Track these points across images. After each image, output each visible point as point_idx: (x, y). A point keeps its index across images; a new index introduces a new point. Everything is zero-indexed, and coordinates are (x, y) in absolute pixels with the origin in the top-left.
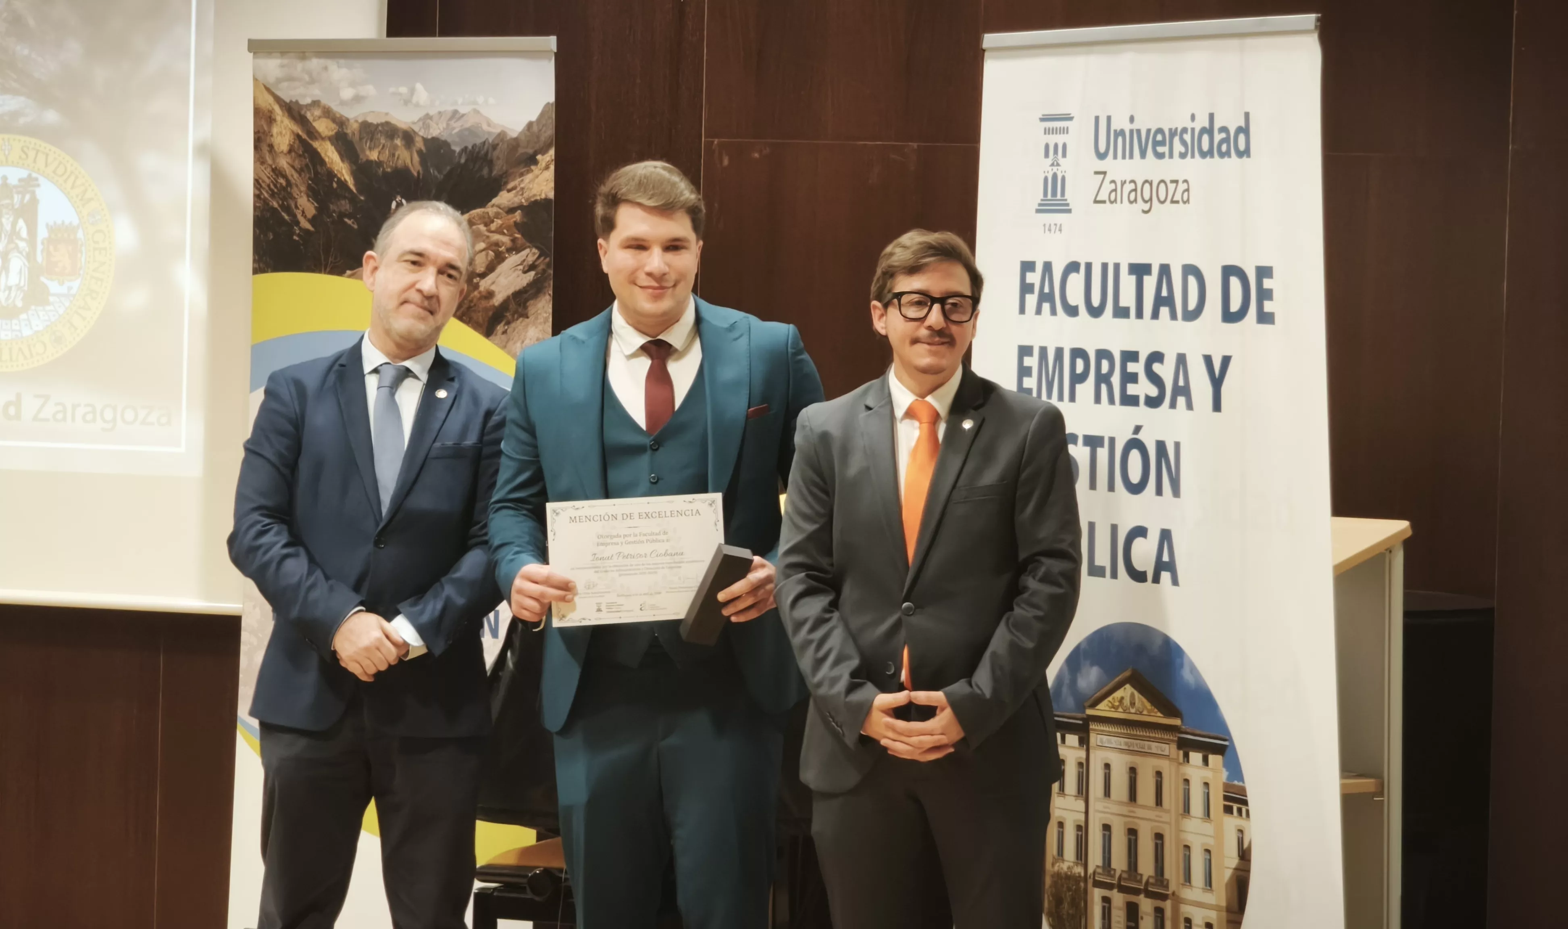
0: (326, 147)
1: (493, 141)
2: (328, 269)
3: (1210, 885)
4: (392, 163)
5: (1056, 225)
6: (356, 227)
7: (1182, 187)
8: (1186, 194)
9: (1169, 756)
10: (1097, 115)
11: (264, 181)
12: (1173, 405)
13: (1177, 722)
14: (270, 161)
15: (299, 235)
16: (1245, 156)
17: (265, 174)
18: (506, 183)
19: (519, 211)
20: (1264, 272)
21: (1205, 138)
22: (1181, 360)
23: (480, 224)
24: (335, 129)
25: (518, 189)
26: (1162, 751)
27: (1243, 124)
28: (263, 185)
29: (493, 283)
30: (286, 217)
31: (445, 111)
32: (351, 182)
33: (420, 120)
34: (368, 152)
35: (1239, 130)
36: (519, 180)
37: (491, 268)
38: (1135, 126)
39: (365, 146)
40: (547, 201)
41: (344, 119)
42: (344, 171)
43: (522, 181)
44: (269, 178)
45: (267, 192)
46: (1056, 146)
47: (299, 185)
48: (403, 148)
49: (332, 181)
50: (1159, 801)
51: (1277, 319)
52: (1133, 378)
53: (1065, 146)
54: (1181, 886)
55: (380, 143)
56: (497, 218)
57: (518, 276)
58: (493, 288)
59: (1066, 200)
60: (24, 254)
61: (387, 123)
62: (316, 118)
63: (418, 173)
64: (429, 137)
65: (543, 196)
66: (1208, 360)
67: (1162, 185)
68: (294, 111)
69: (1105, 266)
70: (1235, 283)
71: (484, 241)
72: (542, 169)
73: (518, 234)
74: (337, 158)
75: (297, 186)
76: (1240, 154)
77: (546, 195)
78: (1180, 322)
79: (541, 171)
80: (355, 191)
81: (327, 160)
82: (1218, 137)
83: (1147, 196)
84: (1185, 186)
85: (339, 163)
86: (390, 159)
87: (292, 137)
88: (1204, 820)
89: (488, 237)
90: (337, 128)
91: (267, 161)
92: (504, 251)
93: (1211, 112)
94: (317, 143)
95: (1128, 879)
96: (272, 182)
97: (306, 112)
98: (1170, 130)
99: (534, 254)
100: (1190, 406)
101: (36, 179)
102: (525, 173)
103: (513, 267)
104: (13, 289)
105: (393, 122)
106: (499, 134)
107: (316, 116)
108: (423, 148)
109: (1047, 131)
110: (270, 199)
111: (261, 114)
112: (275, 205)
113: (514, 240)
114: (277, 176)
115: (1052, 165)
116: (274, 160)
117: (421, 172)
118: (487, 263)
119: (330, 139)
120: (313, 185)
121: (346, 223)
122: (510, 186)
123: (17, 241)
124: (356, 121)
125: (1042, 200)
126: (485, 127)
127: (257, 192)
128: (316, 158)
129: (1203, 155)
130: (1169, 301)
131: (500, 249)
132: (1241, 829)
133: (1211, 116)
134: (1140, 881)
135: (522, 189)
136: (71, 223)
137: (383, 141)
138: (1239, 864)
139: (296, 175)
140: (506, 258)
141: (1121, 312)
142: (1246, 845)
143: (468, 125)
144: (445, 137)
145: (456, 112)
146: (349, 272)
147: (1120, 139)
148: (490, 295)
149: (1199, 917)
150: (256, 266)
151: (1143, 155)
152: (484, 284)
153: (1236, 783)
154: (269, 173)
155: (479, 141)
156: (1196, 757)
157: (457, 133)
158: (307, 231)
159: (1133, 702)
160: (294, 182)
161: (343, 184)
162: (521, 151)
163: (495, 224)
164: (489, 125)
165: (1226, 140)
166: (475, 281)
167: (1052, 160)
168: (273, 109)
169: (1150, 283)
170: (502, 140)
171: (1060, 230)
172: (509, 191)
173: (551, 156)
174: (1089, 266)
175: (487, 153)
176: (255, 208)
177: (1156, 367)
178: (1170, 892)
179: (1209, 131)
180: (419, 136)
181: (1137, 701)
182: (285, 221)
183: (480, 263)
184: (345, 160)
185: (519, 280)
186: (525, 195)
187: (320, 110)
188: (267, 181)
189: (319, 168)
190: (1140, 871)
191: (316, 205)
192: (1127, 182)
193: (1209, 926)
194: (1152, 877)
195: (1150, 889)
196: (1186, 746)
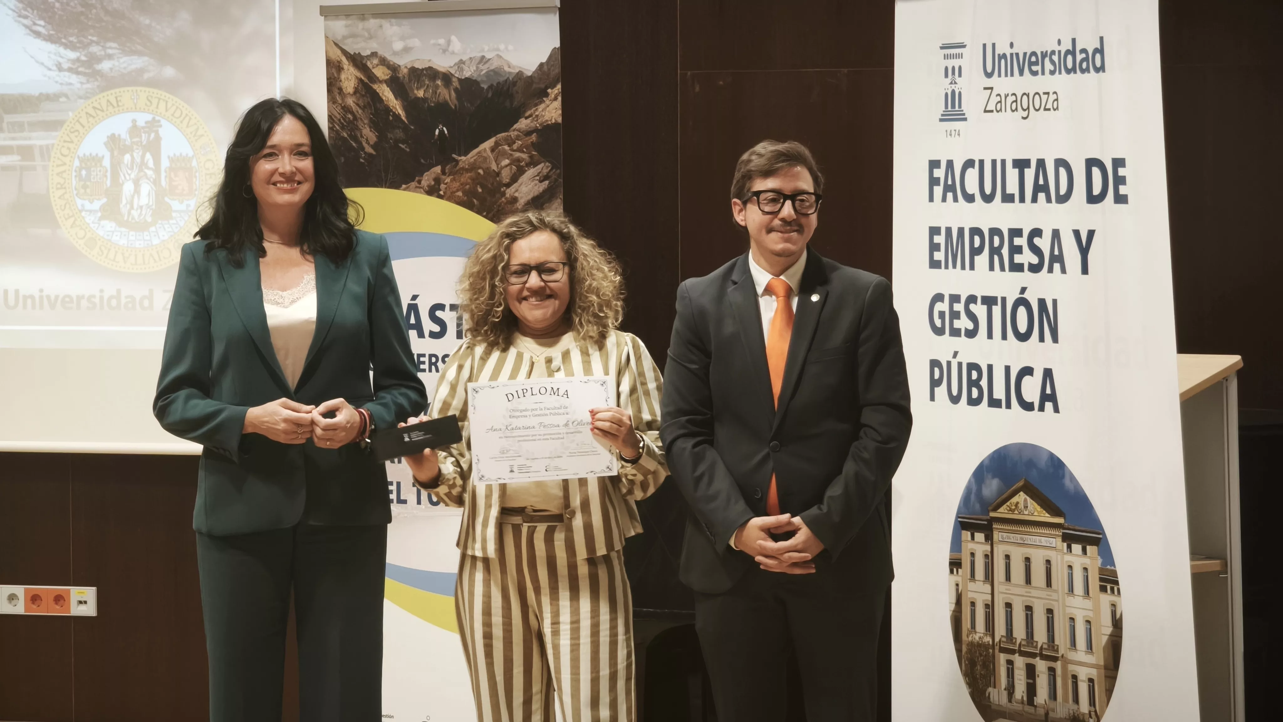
0: (383, 88)
1: (513, 79)
2: (388, 184)
3: (1091, 649)
4: (435, 99)
5: (955, 130)
6: (408, 150)
7: (1052, 97)
8: (1056, 103)
9: (1056, 547)
10: (984, 43)
11: (336, 117)
12: (1050, 270)
13: (1059, 520)
14: (340, 102)
15: (364, 159)
16: (1101, 71)
17: (337, 111)
18: (525, 112)
19: (535, 134)
20: (1119, 163)
21: (1070, 58)
22: (1056, 234)
23: (504, 145)
24: (389, 74)
25: (534, 116)
26: (1050, 543)
27: (1099, 46)
28: (335, 119)
29: (517, 191)
30: (354, 144)
31: (474, 57)
32: (403, 116)
33: (454, 65)
34: (416, 92)
35: (1096, 51)
36: (534, 109)
37: (514, 179)
38: (1014, 51)
39: (413, 86)
40: (556, 124)
41: (396, 65)
42: (398, 107)
43: (537, 109)
44: (339, 114)
45: (338, 125)
46: (953, 68)
47: (363, 119)
48: (443, 87)
49: (389, 115)
50: (1049, 584)
51: (1130, 199)
52: (1018, 250)
53: (960, 68)
54: (1068, 650)
55: (425, 84)
56: (518, 140)
57: (535, 185)
58: (516, 195)
59: (962, 111)
60: (152, 180)
61: (430, 68)
62: (375, 66)
63: (455, 106)
64: (463, 78)
65: (553, 121)
66: (1077, 233)
67: (1037, 96)
68: (357, 61)
69: (994, 162)
70: (1096, 172)
71: (508, 158)
72: (552, 99)
73: (534, 152)
74: (392, 96)
75: (361, 119)
76: (1097, 70)
77: (556, 120)
78: (1054, 204)
79: (551, 102)
80: (406, 122)
81: (384, 98)
82: (1079, 57)
83: (1025, 106)
84: (1055, 96)
85: (394, 101)
86: (433, 96)
87: (357, 81)
88: (1084, 597)
89: (511, 155)
90: (391, 73)
91: (338, 101)
92: (524, 165)
93: (1074, 37)
94: (376, 85)
95: (1027, 645)
96: (342, 117)
97: (366, 62)
98: (1042, 52)
99: (548, 167)
100: (1063, 271)
101: (159, 121)
102: (538, 104)
103: (533, 177)
104: (144, 208)
105: (435, 67)
106: (518, 73)
107: (375, 64)
108: (459, 87)
109: (946, 57)
110: (340, 130)
111: (332, 65)
112: (345, 135)
113: (531, 157)
114: (346, 112)
115: (951, 83)
116: (343, 99)
117: (458, 105)
118: (511, 175)
119: (386, 81)
120: (374, 118)
121: (400, 147)
122: (527, 114)
123: (146, 171)
124: (406, 67)
125: (944, 111)
126: (506, 69)
127: (331, 126)
128: (376, 97)
129: (1068, 71)
130: (1045, 189)
131: (521, 164)
132: (1114, 603)
133: (1074, 41)
134: (1036, 647)
135: (537, 116)
136: (187, 155)
138: (1113, 632)
139: (360, 111)
140: (526, 171)
141: (1008, 198)
142: (1118, 616)
143: (492, 68)
144: (475, 77)
145: (483, 57)
146: (404, 186)
147: (1003, 61)
148: (515, 200)
149: (1083, 674)
151: (1021, 73)
152: (509, 192)
153: (1109, 567)
154: (340, 111)
155: (502, 79)
156: (1077, 548)
157: (484, 74)
158: (370, 155)
159: (1026, 505)
160: (359, 116)
161: (397, 117)
162: (534, 86)
163: (516, 144)
164: (509, 67)
165: (1086, 59)
166: (502, 189)
167: (951, 79)
168: (341, 60)
169: (1030, 174)
170: (520, 78)
171: (959, 135)
172: (526, 118)
173: (558, 89)
174: (982, 162)
175: (508, 89)
177: (1037, 241)
178: (1060, 655)
179: (1072, 52)
180: (455, 77)
181: (1029, 505)
182: (353, 147)
183: (506, 175)
184: (399, 98)
185: (536, 188)
186: (539, 121)
187: (378, 59)
188: (338, 116)
189: (378, 105)
190: (1036, 639)
191: (377, 134)
192: (1010, 95)
193: (1091, 680)
194: (1045, 643)
195: (1044, 653)
196: (1069, 539)
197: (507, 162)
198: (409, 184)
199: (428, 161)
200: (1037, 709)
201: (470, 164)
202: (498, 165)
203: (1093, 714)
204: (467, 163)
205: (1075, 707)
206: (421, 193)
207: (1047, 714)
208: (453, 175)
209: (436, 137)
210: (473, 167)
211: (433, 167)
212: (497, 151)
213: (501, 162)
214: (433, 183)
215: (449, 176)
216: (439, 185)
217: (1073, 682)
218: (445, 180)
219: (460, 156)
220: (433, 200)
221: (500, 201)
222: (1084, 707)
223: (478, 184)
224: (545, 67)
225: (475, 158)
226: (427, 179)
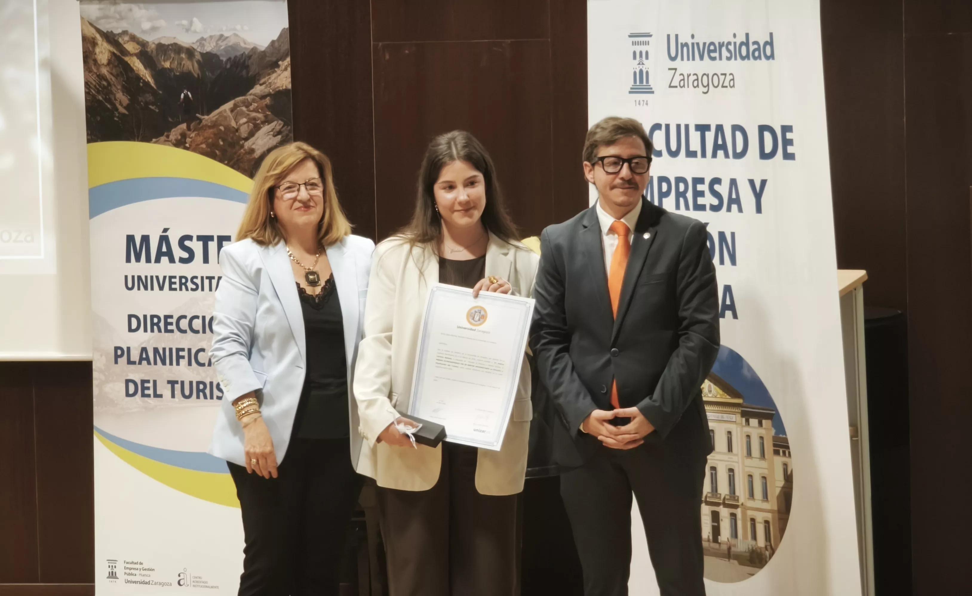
0: (134, 60)
1: (248, 53)
2: (140, 139)
3: (767, 498)
4: (180, 69)
5: (644, 101)
6: (157, 111)
7: (729, 78)
8: (732, 82)
9: (735, 422)
10: (668, 33)
11: (91, 83)
12: (729, 209)
13: (739, 401)
14: (95, 71)
15: (118, 117)
16: (771, 59)
17: (93, 79)
18: (259, 80)
19: (268, 98)
20: (786, 129)
21: (744, 48)
22: (733, 182)
23: (243, 106)
24: (139, 48)
25: (267, 83)
26: (731, 419)
27: (769, 40)
28: (92, 86)
29: (254, 144)
30: (109, 106)
31: (215, 35)
32: (152, 83)
33: (197, 41)
34: (163, 63)
35: (766, 43)
36: (267, 78)
37: (251, 134)
38: (695, 41)
39: (160, 58)
40: (286, 91)
41: (145, 42)
42: (147, 76)
43: (270, 78)
44: (94, 81)
45: (94, 90)
46: (641, 53)
47: (116, 85)
48: (186, 60)
49: (140, 82)
50: (730, 449)
51: (797, 157)
52: (702, 194)
53: (647, 53)
54: (747, 499)
55: (171, 57)
56: (254, 103)
57: (270, 139)
58: (253, 147)
59: (650, 86)
61: (175, 44)
62: (126, 42)
63: (198, 75)
64: (205, 52)
65: (284, 88)
66: (752, 182)
67: (715, 77)
68: (109, 37)
69: (678, 127)
70: (768, 136)
71: (245, 117)
72: (283, 70)
73: (269, 112)
74: (141, 66)
75: (115, 85)
76: (768, 58)
77: (286, 87)
78: (731, 159)
79: (282, 72)
80: (155, 87)
81: (135, 68)
82: (752, 48)
83: (705, 83)
84: (731, 77)
85: (143, 71)
86: (179, 66)
87: (110, 54)
88: (761, 459)
89: (248, 115)
90: (141, 48)
91: (93, 70)
92: (260, 123)
93: (747, 32)
94: (127, 58)
95: (712, 497)
96: (97, 83)
97: (118, 38)
98: (719, 43)
99: (280, 124)
100: (740, 210)
102: (271, 73)
103: (267, 133)
105: (179, 43)
106: (252, 49)
107: (126, 40)
108: (201, 59)
109: (634, 43)
110: (96, 94)
111: (87, 40)
112: (100, 98)
113: (266, 116)
114: (101, 80)
115: (639, 64)
116: (98, 69)
117: (200, 74)
118: (249, 131)
119: (136, 55)
120: (126, 85)
121: (150, 108)
122: (261, 82)
124: (154, 43)
125: (633, 86)
126: (242, 45)
127: (87, 91)
128: (127, 68)
129: (743, 58)
130: (724, 147)
131: (257, 122)
132: (786, 463)
133: (747, 35)
134: (720, 498)
135: (270, 83)
137: (172, 55)
138: (784, 485)
139: (113, 79)
140: (261, 127)
141: (691, 154)
142: (789, 472)
143: (230, 44)
144: (215, 51)
145: (222, 36)
146: (154, 140)
147: (685, 49)
148: (252, 151)
149: (760, 517)
150: (90, 137)
151: (702, 58)
152: (247, 145)
153: (781, 436)
154: (95, 78)
155: (238, 54)
156: (754, 422)
157: (222, 49)
158: (124, 114)
159: (710, 390)
160: (112, 83)
161: (147, 84)
162: (268, 59)
163: (253, 106)
164: (245, 44)
165: (758, 49)
166: (241, 143)
167: (639, 61)
168: (95, 37)
169: (710, 136)
170: (255, 53)
171: (647, 104)
172: (261, 85)
173: (288, 62)
174: (668, 126)
175: (245, 61)
176: (86, 100)
177: (717, 187)
178: (740, 504)
179: (747, 44)
180: (197, 51)
181: (713, 390)
182: (108, 108)
183: (244, 131)
184: (148, 69)
185: (271, 141)
186: (271, 88)
187: (128, 37)
188: (94, 83)
189: (130, 74)
190: (719, 491)
191: (129, 97)
192: (692, 75)
193: (767, 522)
194: (727, 495)
195: (726, 502)
196: (747, 415)
197: (244, 120)
198: (158, 139)
199: (175, 119)
200: (722, 545)
201: (212, 122)
202: (237, 123)
203: (769, 547)
204: (209, 121)
205: (753, 543)
206: (169, 145)
207: (729, 549)
208: (196, 131)
209: (181, 100)
210: (215, 125)
211: (179, 125)
212: (236, 111)
213: (239, 120)
214: (179, 137)
215: (193, 131)
216: (185, 139)
217: (751, 524)
218: (190, 135)
219: (203, 115)
220: (180, 152)
221: (240, 152)
222: (761, 542)
223: (220, 138)
224: (276, 44)
225: (216, 117)
226: (175, 134)
